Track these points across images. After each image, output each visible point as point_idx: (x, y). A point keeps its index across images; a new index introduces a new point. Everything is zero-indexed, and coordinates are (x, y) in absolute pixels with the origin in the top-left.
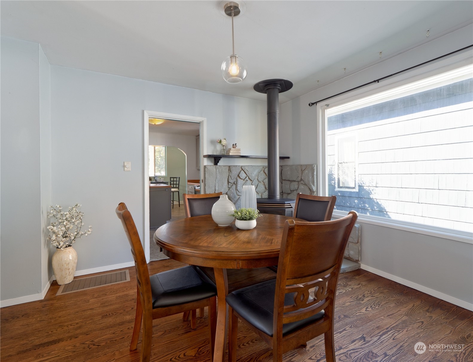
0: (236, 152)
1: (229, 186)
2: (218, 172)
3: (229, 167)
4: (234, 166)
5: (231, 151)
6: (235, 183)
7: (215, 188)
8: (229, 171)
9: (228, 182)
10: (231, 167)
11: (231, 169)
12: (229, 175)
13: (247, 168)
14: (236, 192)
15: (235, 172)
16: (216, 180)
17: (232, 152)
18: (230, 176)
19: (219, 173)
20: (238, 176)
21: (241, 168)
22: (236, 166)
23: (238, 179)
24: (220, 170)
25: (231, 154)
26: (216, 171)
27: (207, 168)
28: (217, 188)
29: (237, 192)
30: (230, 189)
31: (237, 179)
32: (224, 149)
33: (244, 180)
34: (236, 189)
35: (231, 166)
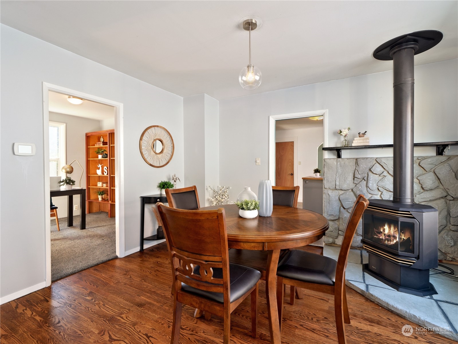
0: (361, 141)
1: (355, 182)
2: (339, 166)
3: (357, 159)
4: (364, 158)
5: (354, 142)
6: (366, 178)
7: (335, 183)
8: (356, 164)
9: (354, 177)
10: (359, 160)
11: (358, 162)
12: (356, 169)
13: (383, 160)
14: (367, 190)
15: (364, 166)
16: (337, 175)
17: (356, 142)
18: (356, 171)
19: (341, 166)
20: (370, 170)
21: (376, 160)
22: (367, 158)
23: (370, 173)
24: (342, 163)
25: (353, 145)
26: (337, 165)
27: (326, 162)
28: (338, 183)
29: (369, 189)
30: (357, 186)
31: (368, 174)
32: (345, 140)
33: (380, 176)
34: (367, 186)
35: (359, 158)
